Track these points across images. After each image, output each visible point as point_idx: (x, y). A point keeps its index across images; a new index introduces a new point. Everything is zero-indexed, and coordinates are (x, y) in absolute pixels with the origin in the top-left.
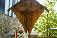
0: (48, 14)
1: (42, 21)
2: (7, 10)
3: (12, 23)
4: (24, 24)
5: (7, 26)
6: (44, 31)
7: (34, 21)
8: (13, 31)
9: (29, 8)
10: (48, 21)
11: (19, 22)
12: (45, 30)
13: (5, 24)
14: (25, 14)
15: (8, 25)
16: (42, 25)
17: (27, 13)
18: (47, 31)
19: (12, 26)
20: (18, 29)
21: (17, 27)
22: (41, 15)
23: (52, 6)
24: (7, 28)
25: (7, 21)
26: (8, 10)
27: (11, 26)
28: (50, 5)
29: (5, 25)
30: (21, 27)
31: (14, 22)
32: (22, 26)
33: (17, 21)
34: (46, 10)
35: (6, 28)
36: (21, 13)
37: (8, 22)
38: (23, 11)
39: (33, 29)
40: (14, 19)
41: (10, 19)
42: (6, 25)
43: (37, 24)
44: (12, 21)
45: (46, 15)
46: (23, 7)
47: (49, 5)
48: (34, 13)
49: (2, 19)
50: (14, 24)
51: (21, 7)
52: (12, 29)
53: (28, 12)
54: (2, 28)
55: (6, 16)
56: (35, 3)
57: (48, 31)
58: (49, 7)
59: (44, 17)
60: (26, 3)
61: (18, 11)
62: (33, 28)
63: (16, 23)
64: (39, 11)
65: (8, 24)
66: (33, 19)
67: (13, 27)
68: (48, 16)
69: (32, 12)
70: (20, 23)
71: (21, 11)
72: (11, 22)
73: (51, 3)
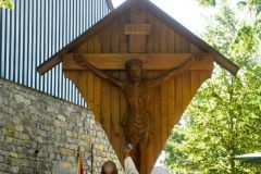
0: (230, 82)
1: (204, 119)
2: (37, 69)
3: (58, 131)
4: (117, 135)
5: (34, 145)
6: (216, 166)
7: (164, 119)
8: (66, 165)
9: (143, 58)
10: (235, 120)
11: (93, 122)
12: (221, 162)
13: (25, 132)
14: (121, 84)
15: (40, 140)
16: (207, 139)
17: (134, 82)
18: (229, 167)
19: (62, 145)
20: (87, 155)
21: (82, 149)
22: (200, 89)
23: (250, 47)
24: (37, 152)
25: (35, 119)
26: (41, 65)
27: (57, 144)
28: (241, 42)
29: (25, 137)
30: (101, 147)
31: (71, 125)
32: (107, 142)
33: (85, 120)
34: (223, 66)
35: (32, 151)
36: (102, 79)
37: (40, 124)
38: (111, 71)
39: (164, 155)
40: (70, 109)
41: (49, 109)
42: (34, 137)
43: (180, 133)
44: (60, 117)
45: (225, 88)
46: (111, 52)
47: (237, 42)
48: (167, 78)
49: (11, 111)
50: (68, 133)
51: (102, 52)
52: (58, 157)
53: (138, 73)
54: (12, 154)
55: (33, 98)
56: (172, 32)
57: (233, 165)
58: (237, 51)
59: (213, 101)
60: (127, 33)
61: (90, 69)
62: (163, 152)
63: (81, 131)
64: (190, 72)
65: (43, 134)
66: (163, 109)
67: (67, 146)
68: (231, 93)
69: (156, 75)
70: (99, 128)
71: (105, 71)
72: (57, 123)
73: (247, 30)
